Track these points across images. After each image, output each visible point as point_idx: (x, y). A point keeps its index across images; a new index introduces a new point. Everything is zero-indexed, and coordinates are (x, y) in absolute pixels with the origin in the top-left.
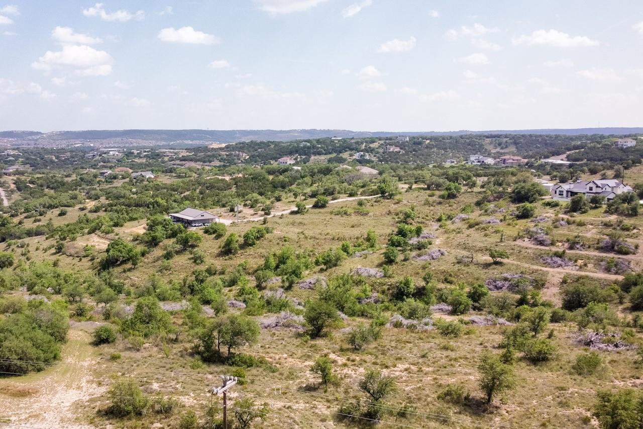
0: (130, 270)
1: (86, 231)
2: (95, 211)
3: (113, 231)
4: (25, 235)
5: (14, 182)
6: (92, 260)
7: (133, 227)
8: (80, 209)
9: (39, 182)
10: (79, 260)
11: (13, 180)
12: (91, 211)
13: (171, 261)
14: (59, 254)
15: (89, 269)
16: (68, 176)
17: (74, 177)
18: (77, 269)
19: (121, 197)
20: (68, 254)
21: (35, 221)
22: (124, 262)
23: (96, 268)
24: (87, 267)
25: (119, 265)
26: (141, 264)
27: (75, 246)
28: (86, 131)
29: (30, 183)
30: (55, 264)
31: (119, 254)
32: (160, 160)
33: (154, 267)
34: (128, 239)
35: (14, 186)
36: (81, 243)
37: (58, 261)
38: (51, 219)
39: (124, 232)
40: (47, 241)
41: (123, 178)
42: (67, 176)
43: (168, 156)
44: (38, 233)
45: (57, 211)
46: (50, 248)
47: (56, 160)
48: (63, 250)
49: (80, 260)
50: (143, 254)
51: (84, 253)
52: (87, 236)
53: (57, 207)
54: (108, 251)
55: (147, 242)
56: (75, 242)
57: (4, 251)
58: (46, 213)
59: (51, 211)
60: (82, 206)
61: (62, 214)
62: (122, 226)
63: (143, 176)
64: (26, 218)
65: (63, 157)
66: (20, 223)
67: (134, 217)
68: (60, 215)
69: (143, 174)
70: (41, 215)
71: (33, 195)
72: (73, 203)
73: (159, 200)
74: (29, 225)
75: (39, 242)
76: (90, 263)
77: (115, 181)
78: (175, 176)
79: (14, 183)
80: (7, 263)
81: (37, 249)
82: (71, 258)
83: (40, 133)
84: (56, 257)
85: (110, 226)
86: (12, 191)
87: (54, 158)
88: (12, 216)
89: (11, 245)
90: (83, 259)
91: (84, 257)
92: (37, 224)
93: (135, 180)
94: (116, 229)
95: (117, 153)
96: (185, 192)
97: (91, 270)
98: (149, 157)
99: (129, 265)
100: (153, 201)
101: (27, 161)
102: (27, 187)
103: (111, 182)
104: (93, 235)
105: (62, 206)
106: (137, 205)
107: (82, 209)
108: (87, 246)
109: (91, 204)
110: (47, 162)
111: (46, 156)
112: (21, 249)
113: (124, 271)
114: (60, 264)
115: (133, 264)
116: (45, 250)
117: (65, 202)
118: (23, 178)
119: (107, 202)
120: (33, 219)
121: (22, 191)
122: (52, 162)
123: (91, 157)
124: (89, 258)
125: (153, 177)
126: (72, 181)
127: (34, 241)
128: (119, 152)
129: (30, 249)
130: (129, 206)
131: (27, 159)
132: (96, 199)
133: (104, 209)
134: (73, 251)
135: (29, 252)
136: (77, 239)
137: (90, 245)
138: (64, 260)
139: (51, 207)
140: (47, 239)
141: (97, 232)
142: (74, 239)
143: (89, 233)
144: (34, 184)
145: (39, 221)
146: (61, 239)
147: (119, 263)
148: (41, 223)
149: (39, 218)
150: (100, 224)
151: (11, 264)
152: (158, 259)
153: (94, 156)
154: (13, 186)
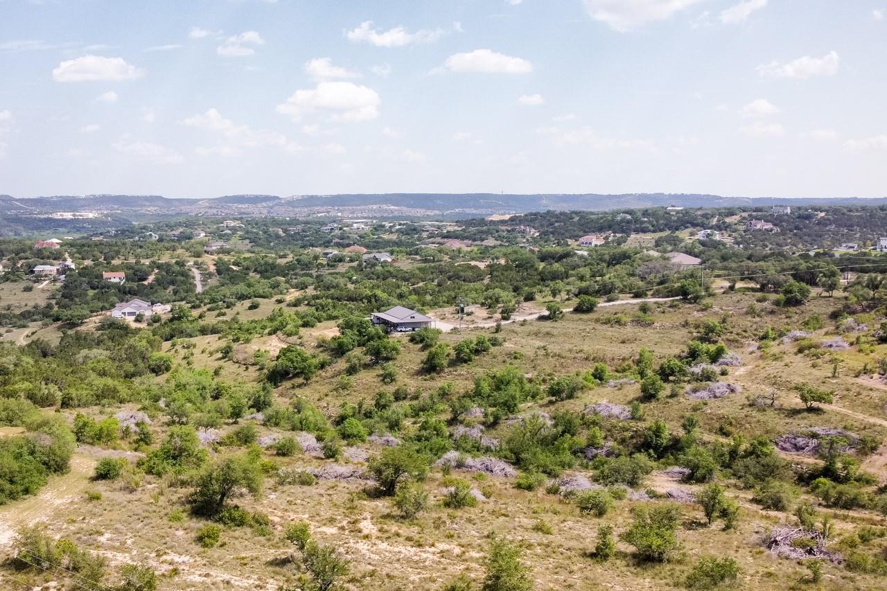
0: (300, 386)
1: (267, 331)
2: (295, 305)
3: (296, 333)
4: (198, 333)
5: (215, 263)
6: (261, 369)
7: (326, 328)
8: (277, 301)
9: (245, 264)
10: (245, 369)
11: (213, 260)
12: (289, 305)
13: (352, 378)
14: (225, 360)
15: (253, 381)
16: (284, 256)
17: (290, 258)
18: (240, 380)
19: (333, 287)
20: (235, 360)
21: (219, 315)
22: (296, 375)
23: (262, 381)
24: (252, 379)
25: (290, 379)
26: (318, 379)
27: (247, 350)
28: (336, 196)
29: (233, 265)
30: (216, 373)
31: (289, 364)
32: (416, 236)
33: (331, 383)
34: (313, 344)
35: (215, 267)
36: (254, 346)
37: (220, 368)
38: (238, 314)
39: (311, 334)
40: (220, 341)
41: (351, 261)
42: (281, 257)
43: (428, 231)
44: (214, 331)
45: (247, 303)
46: (217, 351)
47: (283, 235)
48: (230, 354)
49: (247, 368)
50: (322, 366)
51: (252, 361)
52: (266, 338)
53: (250, 298)
54: (278, 358)
55: (332, 350)
56: (248, 345)
57: (166, 352)
58: (235, 305)
59: (242, 302)
60: (279, 297)
61: (254, 307)
62: (312, 326)
63: (377, 259)
64: (209, 310)
65: (292, 230)
66: (201, 317)
67: (333, 315)
68: (251, 308)
69: (378, 256)
70: (228, 307)
71: (232, 280)
72: (271, 294)
73: (379, 292)
74: (211, 319)
75: (209, 343)
76: (258, 373)
77: (340, 264)
78: (420, 260)
79: (215, 265)
80: (163, 367)
81: (203, 352)
82: (237, 365)
83: (276, 198)
84: (221, 363)
85: (297, 327)
86: (210, 275)
87: (281, 232)
88: (193, 307)
89: (175, 345)
90: (250, 367)
91: (253, 365)
92: (221, 318)
93: (365, 264)
94: (303, 331)
95: (363, 226)
96: (418, 283)
97: (256, 383)
98: (403, 232)
99: (300, 380)
100: (370, 294)
101: (247, 236)
102: (229, 269)
103: (333, 266)
104: (274, 336)
105: (255, 297)
106: (351, 299)
107: (279, 302)
108: (259, 351)
109: (293, 295)
110: (271, 236)
111: (271, 229)
112: (186, 350)
113: (293, 388)
114: (222, 372)
115: (304, 379)
116: (211, 354)
117: (261, 291)
118: (226, 258)
119: (314, 293)
120: (217, 312)
121: (223, 275)
122: (278, 237)
123: (327, 231)
124: (258, 367)
125: (389, 260)
126: (287, 263)
127: (201, 342)
128: (366, 224)
129: (194, 351)
130: (339, 299)
131: (247, 232)
132: (302, 289)
133: (306, 302)
134: (240, 357)
135: (192, 354)
136: (253, 341)
137: (263, 350)
138: (229, 368)
139: (242, 297)
140: (219, 338)
141: (279, 332)
142: (247, 341)
143: (270, 334)
144: (239, 266)
145: (224, 314)
146: (234, 341)
147: (291, 375)
148: (223, 318)
149: (223, 311)
150: (284, 323)
151: (168, 369)
152: (340, 373)
153: (332, 229)
154: (212, 269)
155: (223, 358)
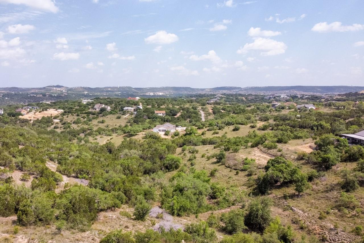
0: (292, 196)
1: (250, 144)
2: (263, 129)
3: (275, 147)
4: (200, 143)
5: (212, 108)
6: (249, 175)
7: (298, 145)
8: (251, 126)
9: (228, 109)
10: (235, 173)
11: (211, 107)
12: (259, 129)
13: (352, 195)
14: (219, 164)
15: (243, 185)
16: (250, 106)
17: (253, 107)
18: (232, 183)
19: (287, 120)
20: (227, 165)
21: (214, 134)
22: (286, 184)
23: (251, 186)
24: (242, 183)
25: (279, 187)
27: (236, 157)
28: (268, 87)
29: (222, 110)
30: (212, 174)
31: (280, 175)
33: (328, 199)
34: (292, 157)
35: (212, 111)
36: (242, 155)
37: (215, 171)
38: (226, 133)
39: (288, 149)
40: (215, 150)
41: (290, 109)
42: (248, 107)
43: (324, 98)
44: (211, 143)
45: (232, 127)
46: (213, 157)
47: (246, 100)
48: (223, 160)
49: (237, 173)
50: (310, 179)
51: (242, 167)
52: (249, 149)
53: (233, 125)
54: (267, 168)
55: (315, 163)
56: (237, 154)
57: (178, 155)
58: (224, 128)
59: (228, 127)
60: (252, 124)
61: (236, 129)
62: (286, 143)
63: (306, 108)
64: (208, 130)
65: (250, 98)
66: (203, 134)
67: (298, 135)
68: (234, 130)
69: (306, 106)
70: (219, 129)
71: (221, 117)
72: (246, 122)
73: (323, 123)
74: (209, 135)
75: (207, 150)
76: (247, 178)
77: (283, 110)
78: (334, 109)
79: (212, 109)
80: (174, 166)
81: (203, 156)
82: (229, 169)
83: (240, 88)
84: (216, 166)
85: (273, 142)
86: (210, 114)
87: (244, 99)
88: (199, 128)
89: (184, 150)
90: (240, 172)
91: (242, 170)
92: (216, 135)
93: (299, 110)
94: (279, 146)
95: (286, 97)
97: (246, 187)
98: (310, 99)
99: (291, 190)
100: (317, 124)
101: (228, 100)
102: (219, 112)
103: (279, 111)
104: (256, 149)
105: (237, 124)
106: (302, 127)
107: (253, 127)
108: (246, 159)
109: (260, 124)
110: (239, 101)
111: (239, 97)
112: (191, 154)
113: (285, 197)
114: (217, 174)
115: (296, 190)
116: (208, 158)
117: (240, 121)
118: (218, 106)
119: (274, 123)
120: (213, 132)
121: (216, 114)
122: (243, 101)
123: (268, 99)
124: (246, 173)
125: (314, 108)
126: (251, 109)
127: (202, 149)
128: (288, 96)
129: (197, 155)
130: (294, 127)
131: (228, 98)
132: (265, 121)
133: (271, 128)
134: (231, 163)
135: (195, 158)
136: (240, 151)
137: (249, 158)
138: (222, 171)
139: (228, 124)
140: (215, 148)
141: (260, 146)
142: (236, 151)
143: (252, 146)
144: (225, 110)
145: (217, 133)
146: (225, 150)
147: (279, 184)
148: (217, 135)
149: (217, 131)
150: (264, 139)
151: (177, 167)
152: (332, 189)
153: (270, 98)
154: (211, 111)
155: (218, 162)
